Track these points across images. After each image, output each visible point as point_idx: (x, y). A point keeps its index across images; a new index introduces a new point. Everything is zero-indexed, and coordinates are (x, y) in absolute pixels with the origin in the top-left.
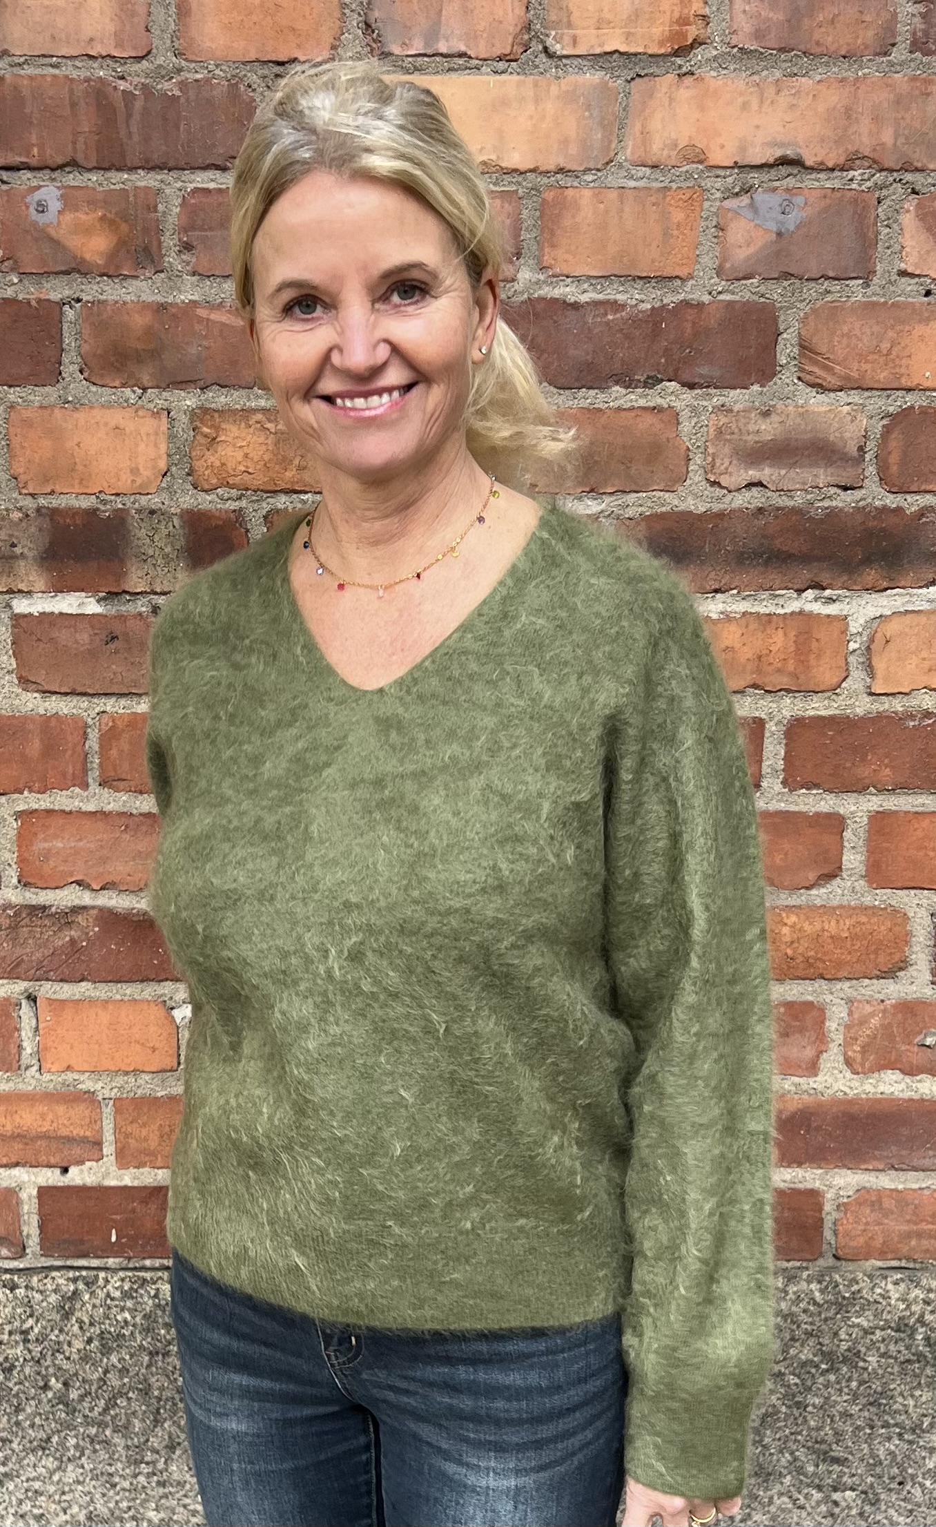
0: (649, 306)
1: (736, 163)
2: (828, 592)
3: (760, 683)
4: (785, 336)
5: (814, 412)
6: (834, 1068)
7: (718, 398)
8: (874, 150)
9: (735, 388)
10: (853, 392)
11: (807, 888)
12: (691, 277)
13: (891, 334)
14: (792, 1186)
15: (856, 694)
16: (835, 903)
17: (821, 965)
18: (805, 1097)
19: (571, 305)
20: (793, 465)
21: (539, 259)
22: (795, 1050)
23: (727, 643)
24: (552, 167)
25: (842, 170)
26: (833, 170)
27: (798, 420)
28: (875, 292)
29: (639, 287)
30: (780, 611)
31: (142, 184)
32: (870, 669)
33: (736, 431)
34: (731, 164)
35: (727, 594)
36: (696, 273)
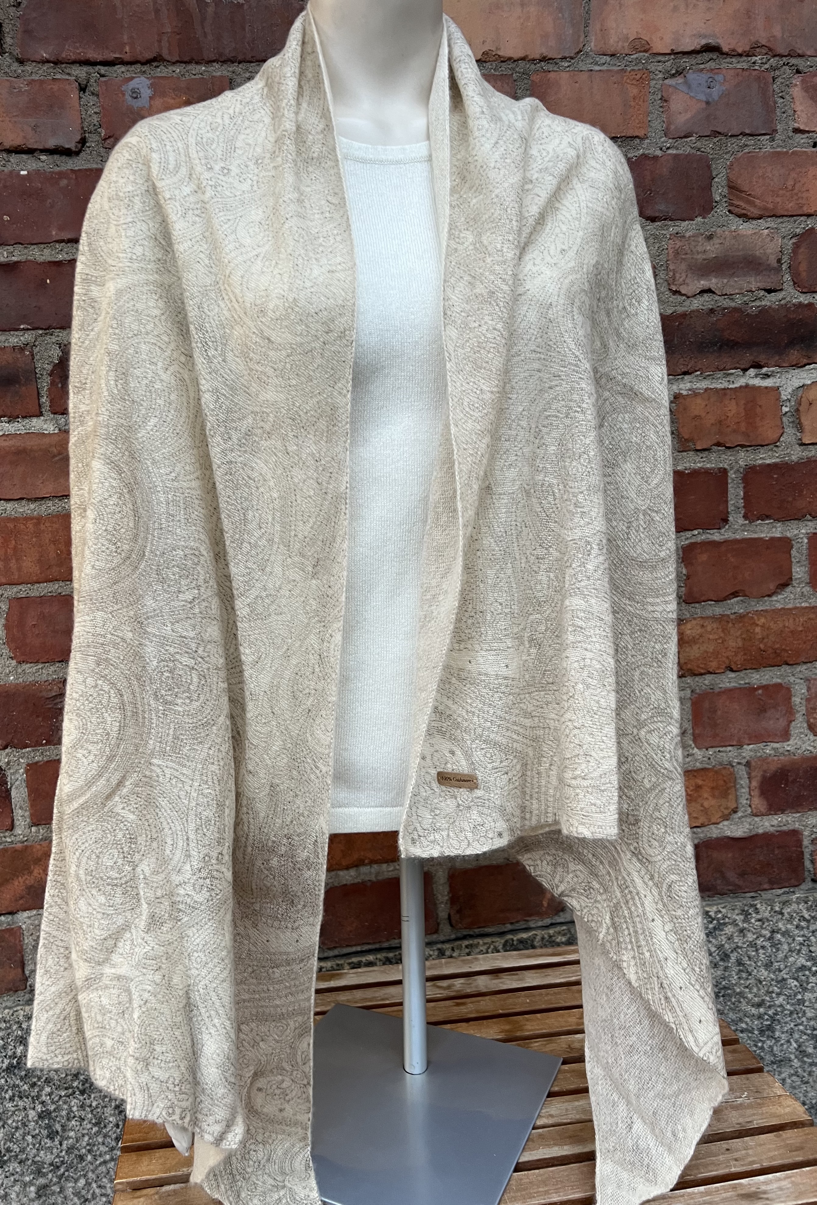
1: (672, 50)
2: (765, 370)
3: (722, 441)
4: (716, 180)
5: (744, 236)
6: (801, 733)
7: (673, 227)
8: (769, 41)
9: (684, 220)
10: (769, 219)
11: (769, 596)
12: (646, 137)
13: (793, 175)
14: (779, 829)
15: (789, 445)
16: (790, 606)
17: (786, 654)
18: (782, 758)
20: (732, 275)
22: (771, 722)
23: (696, 413)
24: (537, 56)
25: (748, 56)
26: (740, 55)
27: (733, 241)
28: (778, 145)
30: (731, 386)
31: (219, 74)
32: (799, 427)
33: (689, 251)
34: (669, 51)
35: (693, 375)
36: (650, 134)
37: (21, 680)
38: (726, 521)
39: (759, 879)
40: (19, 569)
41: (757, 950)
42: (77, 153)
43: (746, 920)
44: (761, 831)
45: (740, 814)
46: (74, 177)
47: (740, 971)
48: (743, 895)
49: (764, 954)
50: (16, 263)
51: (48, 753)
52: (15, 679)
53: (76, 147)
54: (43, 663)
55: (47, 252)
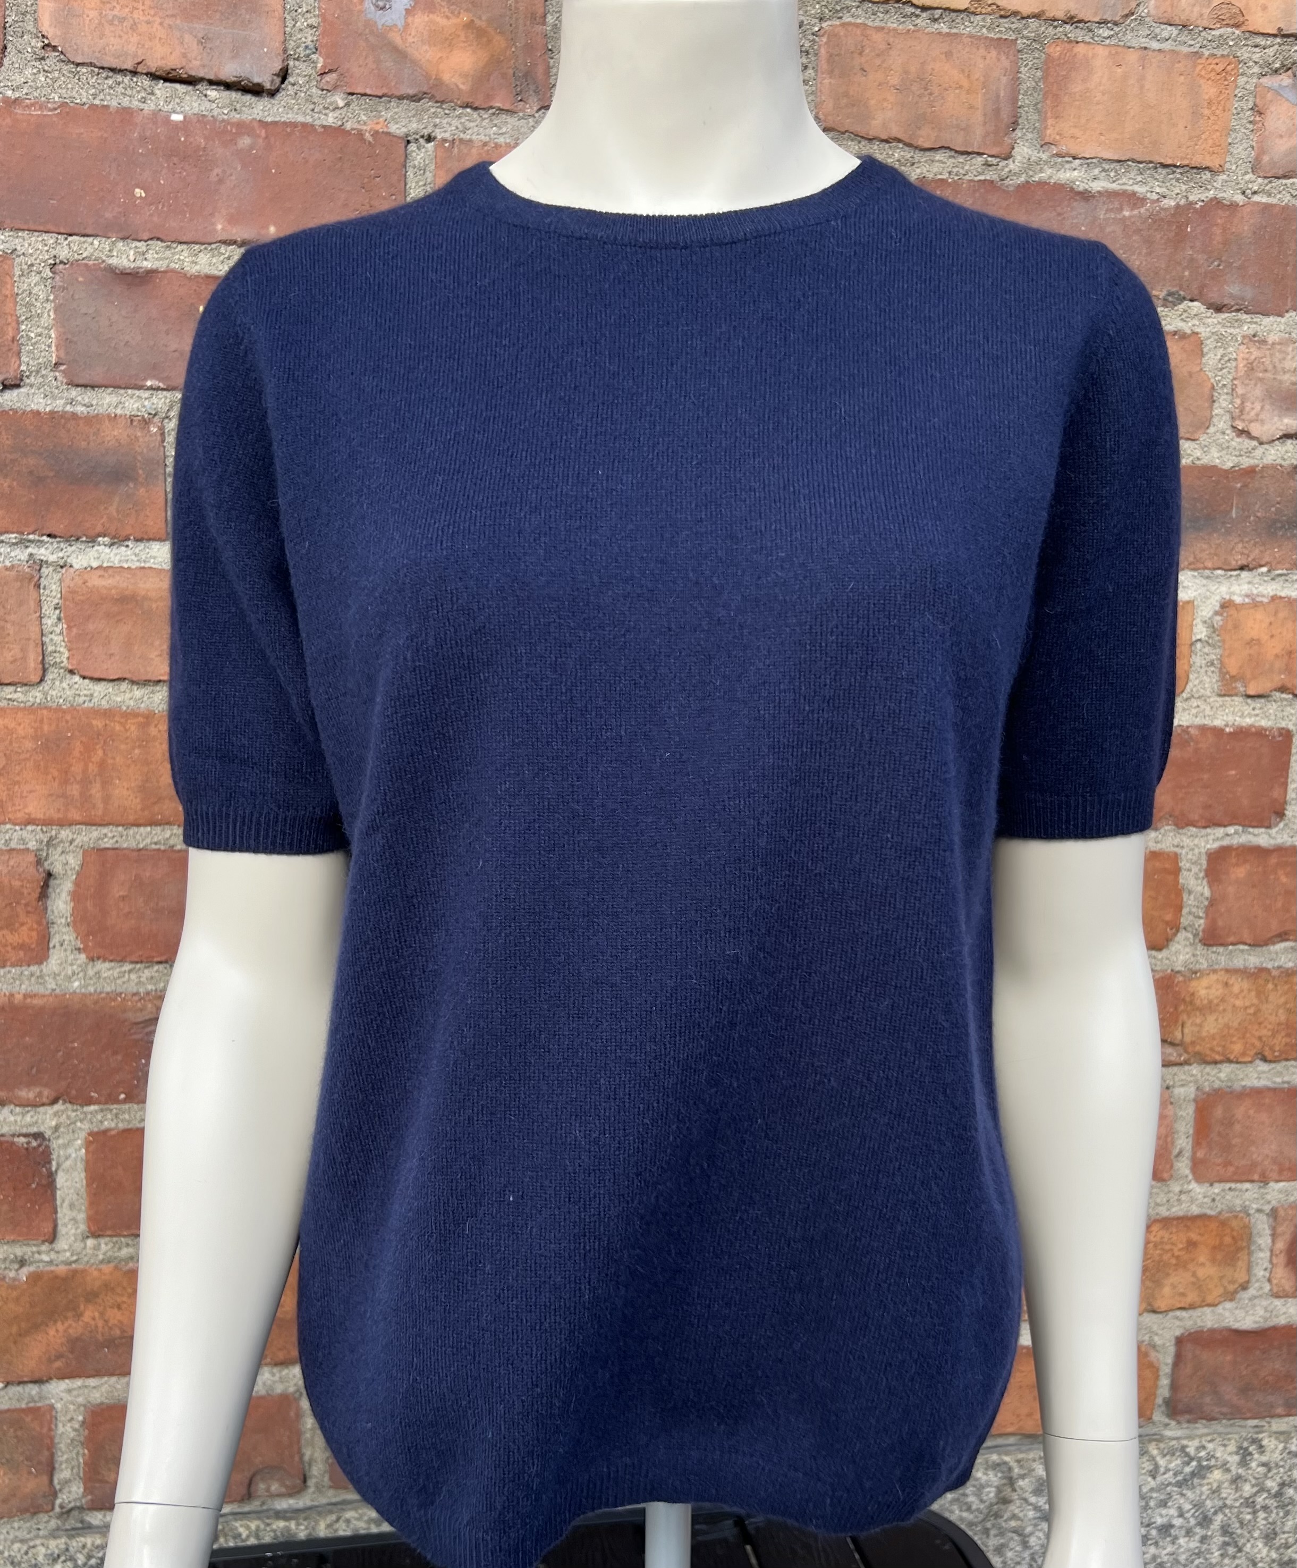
0: (1173, 203)
1: (1280, 29)
3: (1288, 684)
7: (1249, 325)
9: (1267, 315)
12: (1221, 170)
19: (1080, 193)
21: (1041, 132)
23: (1253, 635)
24: (1060, 14)
29: (1160, 177)
33: (1270, 367)
34: (1275, 32)
35: (1255, 572)
36: (1227, 166)
37: (91, 989)
38: (1281, 814)
39: (1271, 1398)
40: (107, 799)
41: (1254, 1513)
42: (272, 94)
43: (1244, 1463)
44: (1282, 1321)
45: (1252, 1291)
46: (263, 133)
47: (1226, 1544)
48: (1242, 1423)
49: (1265, 1519)
50: (151, 273)
51: (127, 1116)
52: (80, 986)
53: (272, 81)
54: (132, 962)
55: (204, 258)
